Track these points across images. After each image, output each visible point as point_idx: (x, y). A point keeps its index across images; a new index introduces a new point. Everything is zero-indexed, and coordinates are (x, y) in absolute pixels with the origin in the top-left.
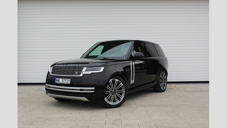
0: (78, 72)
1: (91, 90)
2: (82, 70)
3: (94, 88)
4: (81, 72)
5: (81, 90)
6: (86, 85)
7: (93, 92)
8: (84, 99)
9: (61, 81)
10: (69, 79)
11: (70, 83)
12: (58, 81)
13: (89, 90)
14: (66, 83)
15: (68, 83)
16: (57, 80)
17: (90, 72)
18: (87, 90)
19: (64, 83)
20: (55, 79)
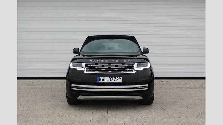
0: (130, 69)
1: (145, 87)
2: (134, 67)
3: (147, 85)
4: (133, 68)
5: (135, 88)
6: (139, 82)
7: (147, 89)
8: (139, 97)
9: (107, 79)
10: (120, 77)
11: (121, 81)
12: (103, 79)
13: (143, 87)
14: (116, 81)
15: (119, 81)
16: (100, 79)
17: (142, 69)
18: (141, 87)
19: (113, 81)
20: (97, 77)
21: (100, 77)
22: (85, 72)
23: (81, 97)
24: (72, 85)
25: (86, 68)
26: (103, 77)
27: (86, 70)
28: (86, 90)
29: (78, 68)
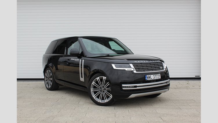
0: (162, 67)
9: (152, 77)
10: (159, 75)
11: (160, 78)
12: (150, 77)
14: (157, 78)
16: (148, 77)
19: (156, 78)
20: (146, 76)
21: (148, 76)
22: (135, 72)
23: (133, 96)
24: (123, 85)
25: (135, 69)
26: (149, 76)
27: (136, 70)
28: (138, 88)
29: (126, 69)
